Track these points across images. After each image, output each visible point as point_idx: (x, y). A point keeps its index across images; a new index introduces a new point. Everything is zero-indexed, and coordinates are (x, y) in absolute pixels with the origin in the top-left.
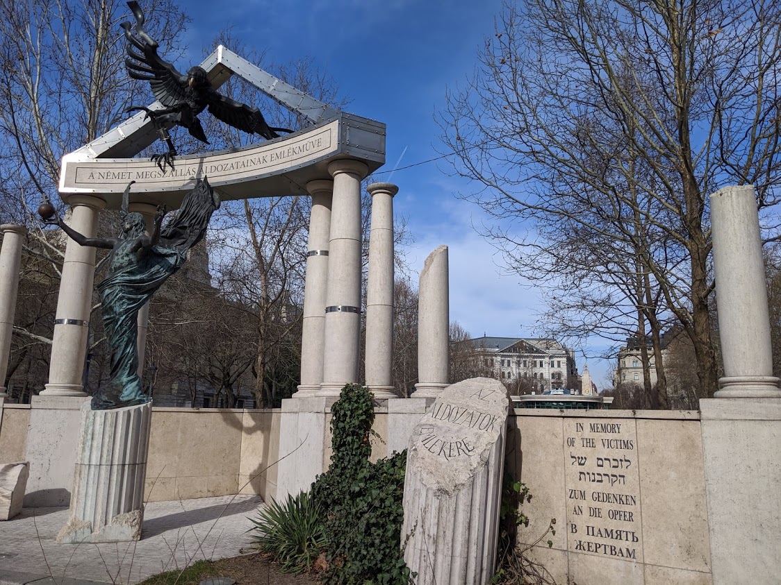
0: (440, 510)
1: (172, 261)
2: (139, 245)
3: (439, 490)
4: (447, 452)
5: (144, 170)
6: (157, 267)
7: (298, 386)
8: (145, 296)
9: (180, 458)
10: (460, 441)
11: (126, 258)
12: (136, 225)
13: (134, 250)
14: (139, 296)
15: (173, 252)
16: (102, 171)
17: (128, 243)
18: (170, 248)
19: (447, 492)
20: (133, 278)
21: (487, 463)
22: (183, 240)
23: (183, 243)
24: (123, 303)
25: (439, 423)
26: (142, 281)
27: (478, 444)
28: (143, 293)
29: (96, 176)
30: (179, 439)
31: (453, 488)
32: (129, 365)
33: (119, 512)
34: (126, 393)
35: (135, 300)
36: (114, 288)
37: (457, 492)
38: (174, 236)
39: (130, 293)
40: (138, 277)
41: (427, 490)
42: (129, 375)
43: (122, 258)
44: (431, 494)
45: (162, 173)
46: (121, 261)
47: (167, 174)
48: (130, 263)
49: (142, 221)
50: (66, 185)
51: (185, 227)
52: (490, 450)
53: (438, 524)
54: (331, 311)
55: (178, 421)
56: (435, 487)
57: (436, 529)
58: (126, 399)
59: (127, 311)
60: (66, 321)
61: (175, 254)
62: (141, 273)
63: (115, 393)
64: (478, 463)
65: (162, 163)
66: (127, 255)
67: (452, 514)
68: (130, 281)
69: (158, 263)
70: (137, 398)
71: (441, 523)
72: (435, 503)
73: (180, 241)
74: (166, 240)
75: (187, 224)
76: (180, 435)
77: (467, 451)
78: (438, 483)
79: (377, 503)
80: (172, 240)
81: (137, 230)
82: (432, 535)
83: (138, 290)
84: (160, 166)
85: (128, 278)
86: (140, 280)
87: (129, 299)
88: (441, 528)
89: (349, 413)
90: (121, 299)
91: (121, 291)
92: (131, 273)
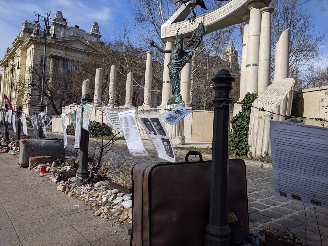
0: (259, 124)
1: (189, 54)
2: (178, 50)
3: (259, 117)
4: (264, 104)
5: (186, 25)
6: (185, 57)
7: (239, 99)
8: (181, 67)
9: (203, 128)
10: (270, 100)
11: (175, 55)
12: (178, 43)
13: (177, 52)
14: (179, 68)
15: (190, 51)
16: (173, 28)
17: (175, 49)
18: (189, 50)
19: (261, 118)
20: (177, 61)
21: (279, 107)
22: (193, 46)
23: (193, 47)
24: (174, 70)
25: (266, 96)
26: (180, 62)
27: (277, 101)
28: (181, 66)
29: (171, 30)
30: (202, 121)
31: (264, 116)
32: (177, 91)
33: (175, 136)
34: (176, 100)
35: (178, 69)
36: (171, 65)
37: (265, 118)
38: (191, 45)
39: (176, 67)
40: (179, 61)
41: (255, 117)
42: (177, 94)
43: (174, 55)
44: (256, 119)
45: (191, 25)
46: (173, 56)
47: (193, 24)
48: (176, 56)
49: (180, 41)
50: (163, 36)
51: (194, 42)
52: (281, 102)
53: (258, 129)
54: (248, 66)
55: (201, 115)
56: (257, 116)
57: (257, 131)
58: (176, 102)
59: (176, 73)
60: (166, 82)
61: (191, 51)
62: (180, 59)
63: (173, 100)
64: (275, 107)
65: (191, 21)
66: (175, 54)
67: (263, 125)
68: (176, 63)
69: (185, 56)
70: (180, 101)
71: (259, 129)
72: (257, 122)
73: (192, 47)
74: (188, 47)
75: (195, 40)
76: (202, 120)
77: (272, 104)
78: (259, 115)
79: (240, 124)
80: (190, 47)
81: (178, 45)
82: (256, 133)
83: (179, 66)
84: (191, 22)
85: (175, 62)
86: (179, 62)
87: (176, 69)
88: (259, 131)
89: (246, 102)
90: (174, 69)
91: (173, 66)
92: (176, 60)
